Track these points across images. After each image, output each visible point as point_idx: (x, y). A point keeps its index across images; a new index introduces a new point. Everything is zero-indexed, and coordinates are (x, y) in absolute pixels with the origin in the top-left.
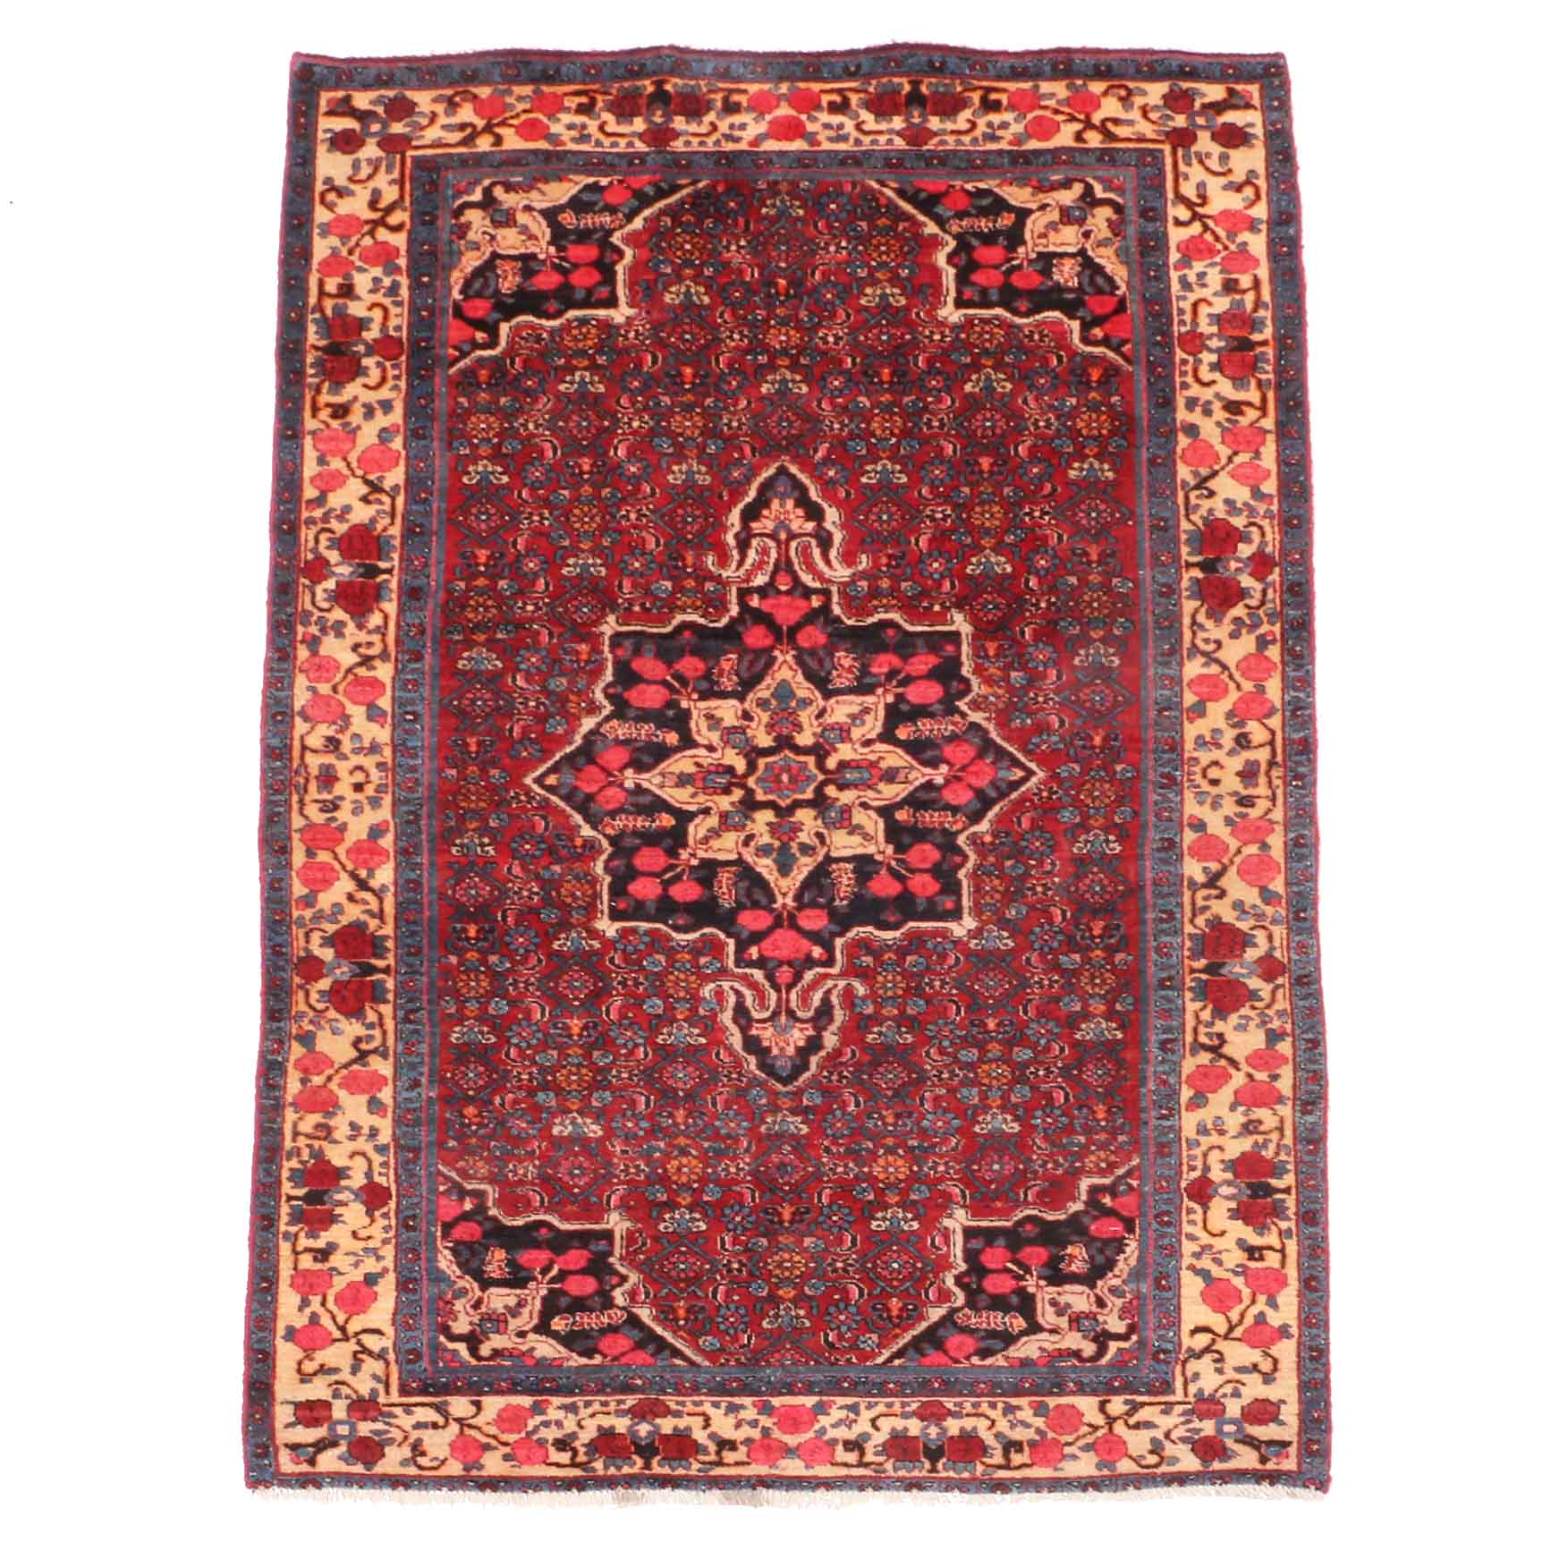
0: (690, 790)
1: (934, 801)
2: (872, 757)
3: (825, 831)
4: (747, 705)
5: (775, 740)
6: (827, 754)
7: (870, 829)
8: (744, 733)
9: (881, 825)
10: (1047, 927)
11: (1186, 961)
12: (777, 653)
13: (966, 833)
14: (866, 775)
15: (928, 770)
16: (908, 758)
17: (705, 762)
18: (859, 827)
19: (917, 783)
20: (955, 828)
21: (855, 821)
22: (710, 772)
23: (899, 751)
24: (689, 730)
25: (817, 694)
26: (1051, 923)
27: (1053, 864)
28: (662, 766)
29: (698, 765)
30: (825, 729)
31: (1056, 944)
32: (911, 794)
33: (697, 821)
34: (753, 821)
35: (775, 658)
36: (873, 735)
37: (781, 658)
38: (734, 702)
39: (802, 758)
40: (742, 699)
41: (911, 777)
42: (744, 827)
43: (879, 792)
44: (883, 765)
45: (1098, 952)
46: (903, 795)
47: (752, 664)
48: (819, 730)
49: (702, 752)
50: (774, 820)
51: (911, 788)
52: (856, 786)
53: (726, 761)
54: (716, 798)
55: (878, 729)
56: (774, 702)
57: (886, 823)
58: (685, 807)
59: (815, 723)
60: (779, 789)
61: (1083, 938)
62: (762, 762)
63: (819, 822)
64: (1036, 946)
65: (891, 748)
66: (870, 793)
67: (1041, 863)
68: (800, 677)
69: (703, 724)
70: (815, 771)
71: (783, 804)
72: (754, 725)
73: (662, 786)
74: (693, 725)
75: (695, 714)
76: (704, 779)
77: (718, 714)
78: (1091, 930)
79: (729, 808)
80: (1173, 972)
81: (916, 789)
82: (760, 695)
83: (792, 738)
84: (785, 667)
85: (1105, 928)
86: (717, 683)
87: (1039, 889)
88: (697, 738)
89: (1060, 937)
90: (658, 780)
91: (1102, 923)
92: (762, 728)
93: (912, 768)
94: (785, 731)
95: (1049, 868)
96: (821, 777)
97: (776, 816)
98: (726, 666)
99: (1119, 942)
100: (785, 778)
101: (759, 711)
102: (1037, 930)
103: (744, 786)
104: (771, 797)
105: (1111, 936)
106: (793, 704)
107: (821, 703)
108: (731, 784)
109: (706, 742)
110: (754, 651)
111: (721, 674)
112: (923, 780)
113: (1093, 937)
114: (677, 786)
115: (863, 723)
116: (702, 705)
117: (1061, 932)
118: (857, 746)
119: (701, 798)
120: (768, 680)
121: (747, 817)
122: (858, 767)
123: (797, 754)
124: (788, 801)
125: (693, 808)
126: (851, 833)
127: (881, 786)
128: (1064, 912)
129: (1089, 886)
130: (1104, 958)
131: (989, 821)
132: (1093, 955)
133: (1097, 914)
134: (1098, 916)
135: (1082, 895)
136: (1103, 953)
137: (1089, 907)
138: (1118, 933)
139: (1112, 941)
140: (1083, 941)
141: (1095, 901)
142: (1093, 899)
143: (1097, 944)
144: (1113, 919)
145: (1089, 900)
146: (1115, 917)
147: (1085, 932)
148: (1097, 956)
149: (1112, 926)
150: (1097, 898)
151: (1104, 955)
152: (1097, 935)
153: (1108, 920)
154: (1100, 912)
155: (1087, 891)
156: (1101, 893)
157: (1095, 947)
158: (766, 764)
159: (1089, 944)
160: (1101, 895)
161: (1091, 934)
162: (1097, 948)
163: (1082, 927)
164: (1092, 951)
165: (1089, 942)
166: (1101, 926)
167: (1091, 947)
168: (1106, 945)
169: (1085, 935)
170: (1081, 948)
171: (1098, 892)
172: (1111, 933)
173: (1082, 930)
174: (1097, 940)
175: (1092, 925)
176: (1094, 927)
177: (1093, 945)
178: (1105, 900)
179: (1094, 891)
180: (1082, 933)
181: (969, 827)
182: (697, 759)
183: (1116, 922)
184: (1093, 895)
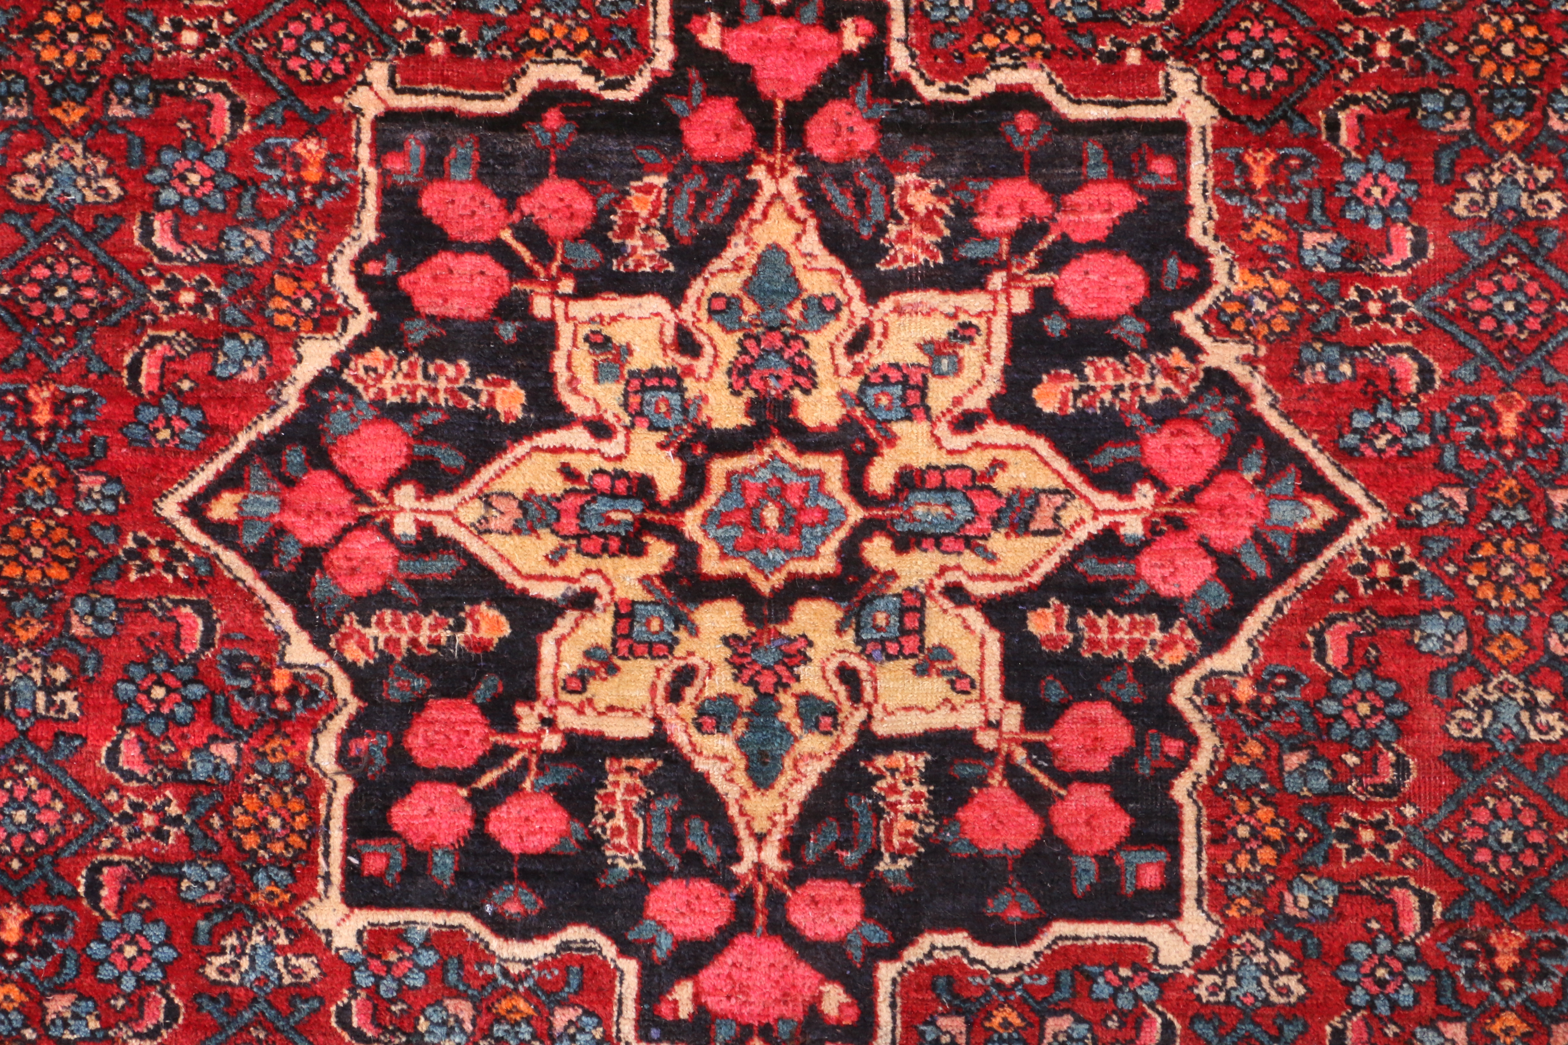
0: (549, 542)
1: (1122, 585)
2: (978, 461)
3: (860, 664)
4: (687, 312)
5: (751, 409)
6: (872, 451)
7: (967, 661)
8: (680, 390)
9: (994, 650)
10: (1384, 945)
12: (759, 173)
13: (1195, 675)
14: (962, 511)
15: (1107, 500)
16: (1061, 464)
17: (585, 465)
18: (943, 653)
19: (1081, 535)
20: (1169, 660)
21: (932, 638)
22: (594, 493)
23: (1041, 445)
24: (551, 377)
25: (850, 284)
26: (1395, 935)
27: (1401, 766)
28: (487, 473)
29: (568, 473)
30: (866, 383)
31: (1406, 996)
32: (1066, 565)
33: (563, 625)
34: (694, 631)
35: (756, 186)
36: (978, 401)
37: (768, 187)
38: (655, 303)
39: (812, 462)
40: (676, 298)
41: (1067, 518)
42: (671, 645)
43: (992, 558)
44: (1003, 482)
45: (1510, 1019)
46: (1047, 566)
47: (702, 199)
48: (853, 385)
49: (579, 437)
50: (743, 630)
51: (1066, 547)
52: (938, 541)
53: (635, 465)
54: (607, 563)
55: (992, 386)
56: (750, 307)
57: (1005, 643)
58: (536, 589)
59: (846, 365)
60: (757, 545)
61: (1471, 975)
62: (719, 468)
63: (849, 637)
64: (1359, 997)
65: (1020, 437)
66: (971, 562)
67: (1370, 764)
68: (812, 241)
69: (584, 360)
70: (844, 498)
71: (765, 587)
72: (702, 366)
73: (481, 530)
74: (559, 364)
75: (565, 330)
76: (581, 511)
77: (619, 334)
78: (1490, 953)
79: (637, 593)
81: (1078, 553)
82: (718, 285)
83: (790, 405)
84: (777, 211)
85: (1525, 952)
86: (619, 251)
87: (1367, 836)
88: (567, 397)
89: (1417, 974)
90: (472, 513)
91: (1517, 938)
92: (721, 378)
93: (1069, 492)
94: (774, 387)
95: (1389, 775)
96: (856, 514)
97: (749, 618)
98: (641, 205)
99: (1562, 989)
100: (771, 515)
101: (714, 329)
102: (1360, 951)
103: (674, 534)
104: (739, 567)
105: (1543, 974)
106: (795, 313)
107: (860, 309)
108: (642, 526)
109: (587, 411)
110: (705, 166)
111: (628, 231)
112: (1093, 527)
113: (1495, 975)
114: (517, 530)
115: (958, 368)
116: (582, 309)
117: (1420, 958)
118: (943, 430)
119: (574, 564)
120: (737, 248)
121: (679, 621)
122: (942, 488)
123: (802, 449)
124: (778, 579)
125: (551, 591)
126: (921, 671)
127: (997, 542)
128: (1426, 903)
129: (1486, 828)
130: (1524, 1035)
131: (1250, 642)
132: (1497, 1028)
133: (1507, 910)
134: (1508, 916)
135: (1470, 854)
136: (1523, 1021)
137: (1488, 890)
138: (1558, 967)
139: (1545, 987)
140: (1472, 985)
141: (1502, 873)
142: (1496, 866)
143: (1507, 996)
144: (1548, 925)
145: (1486, 868)
146: (1551, 918)
147: (1477, 960)
148: (1507, 1031)
149: (1544, 945)
150: (1505, 862)
151: (1523, 1028)
152: (1505, 968)
153: (1535, 928)
154: (1512, 905)
155: (1482, 844)
156: (1515, 848)
157: (1502, 1004)
158: (730, 475)
159: (1487, 995)
160: (1515, 856)
161: (1492, 966)
162: (1508, 1008)
163: (1471, 945)
164: (1496, 1013)
165: (1486, 988)
166: (1515, 944)
167: (1493, 1003)
168: (1530, 998)
169: (1477, 969)
170: (1468, 1006)
171: (1508, 845)
172: (1542, 966)
173: (1471, 954)
174: (1508, 984)
175: (1494, 939)
176: (1499, 948)
177: (1498, 998)
178: (1526, 869)
179: (1499, 842)
180: (1469, 963)
181: (1201, 657)
182: (566, 458)
183: (1552, 935)
184: (1495, 855)
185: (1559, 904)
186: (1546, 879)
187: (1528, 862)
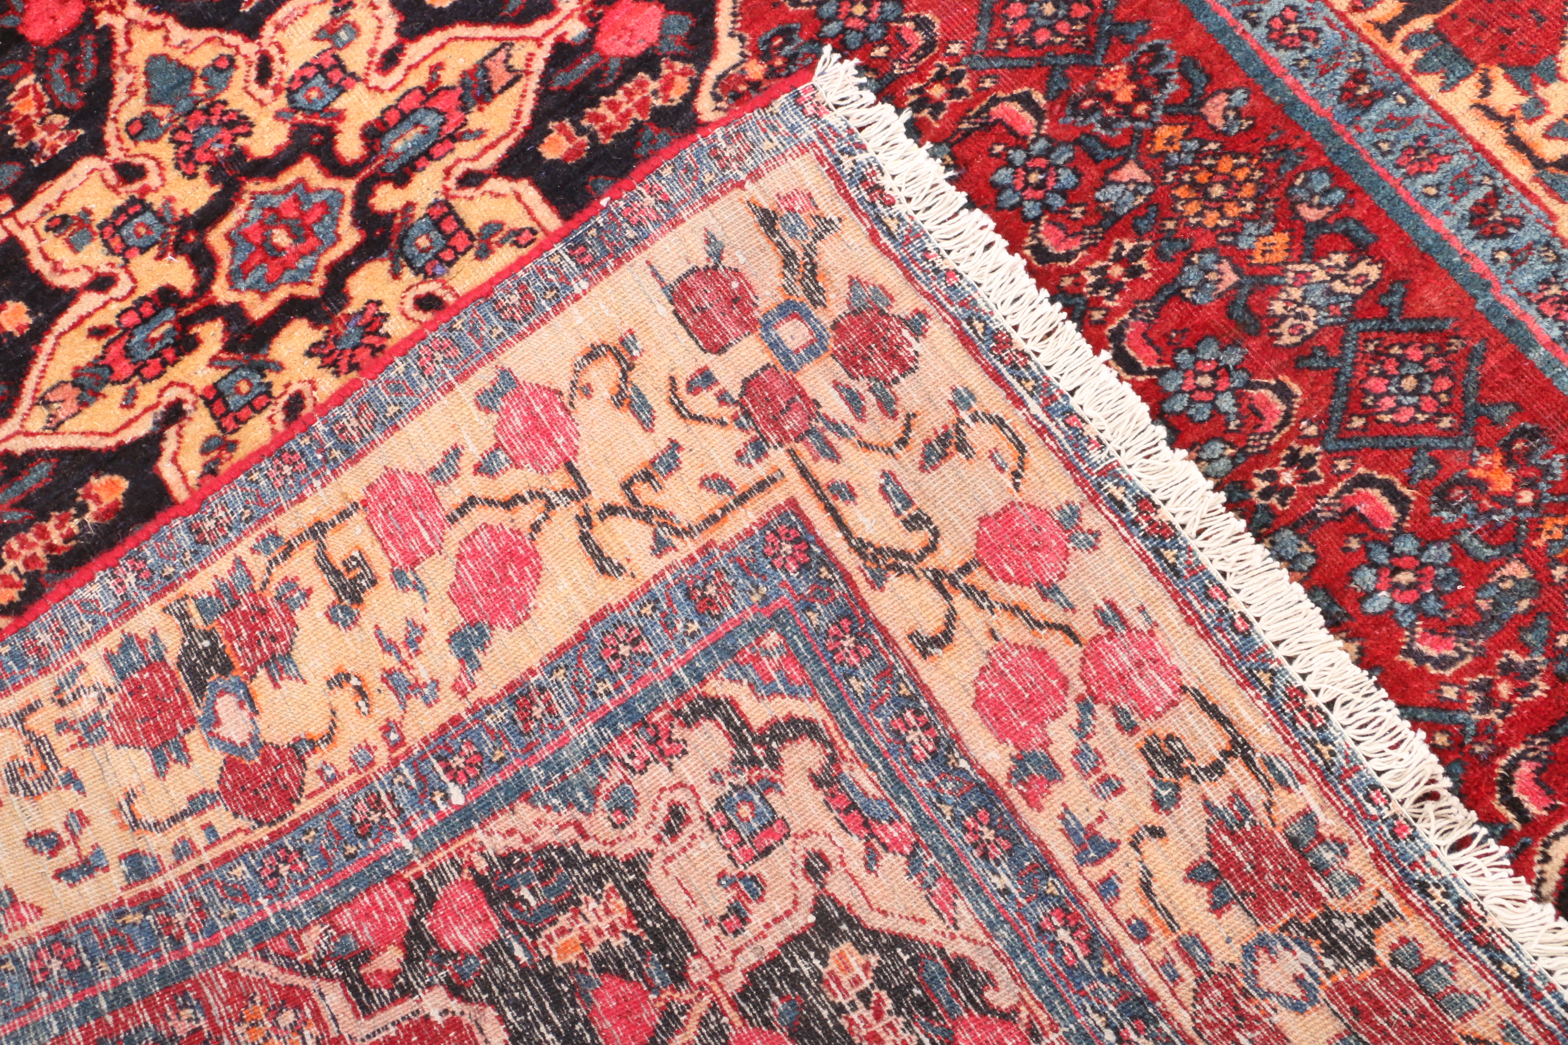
0: (115, 393)
1: (597, 74)
2: (419, 78)
3: (432, 287)
4: (115, 152)
5: (212, 178)
6: (329, 134)
7: (516, 218)
8: (147, 208)
9: (531, 194)
10: (1019, 156)
11: (1357, 19)
12: (104, 19)
13: (706, 89)
14: (431, 120)
15: (539, 27)
16: (486, 31)
17: (107, 317)
18: (492, 228)
19: (538, 65)
20: (676, 96)
21: (474, 224)
22: (129, 331)
23: (461, 30)
24: (37, 276)
25: (229, 38)
26: (1020, 141)
27: (922, 24)
28: (30, 384)
29: (97, 333)
30: (291, 92)
31: (1067, 178)
32: (542, 95)
33: (169, 446)
34: (279, 367)
35: (108, 30)
36: (389, 39)
37: (119, 23)
38: (87, 164)
39: (287, 178)
40: (98, 148)
41: (518, 62)
42: (267, 392)
43: (480, 134)
44: (449, 78)
45: (1164, 132)
46: (528, 105)
47: (72, 69)
48: (282, 102)
49: (89, 301)
50: (317, 335)
51: (533, 83)
52: (428, 155)
53: (148, 286)
54: (173, 373)
55: (391, 21)
56: (159, 111)
57: (535, 184)
58: (127, 436)
59: (266, 94)
60: (286, 267)
61: (1106, 123)
62: (216, 238)
63: (408, 275)
64: (1031, 209)
65: (438, 37)
66: (465, 149)
67: (898, 43)
68: (178, 33)
69: (57, 247)
70: (332, 183)
71: (313, 292)
72: (153, 180)
73: (55, 426)
74: (37, 262)
75: (27, 237)
76: (127, 352)
77: (71, 207)
78: (1109, 97)
79: (213, 375)
80: (1354, 62)
81: (546, 78)
82: (125, 117)
83: (242, 153)
84: (137, 34)
85: (1133, 76)
86: (33, 151)
87: (937, 91)
88: (59, 281)
89: (1062, 155)
90: (38, 420)
91: (1120, 70)
92: (173, 175)
93: (506, 44)
94: (220, 150)
95: (919, 39)
96: (349, 187)
97: (316, 324)
98: (27, 108)
99: (1185, 78)
100: (281, 238)
101: (144, 147)
102: (1003, 175)
103: (212, 311)
104: (282, 294)
105: (1162, 81)
106: (200, 88)
107: (250, 49)
108: (184, 324)
109: (84, 277)
110: (58, 45)
111: (28, 131)
112: (543, 53)
113: (1126, 110)
114: (83, 404)
115: (355, 30)
116: (30, 212)
117: (1054, 143)
118: (375, 79)
119: (148, 394)
120: (122, 80)
121: (260, 370)
122: (404, 117)
123: (272, 176)
124: (320, 279)
125: (143, 428)
126: (484, 253)
127: (475, 120)
128: (1026, 101)
129: (1027, 16)
130: (1185, 134)
131: (731, 35)
132: (1160, 145)
133: (1093, 58)
134: (1099, 61)
135: (1031, 43)
136: (1175, 125)
137: (1067, 55)
138: (1169, 65)
139: (1171, 88)
140: (1114, 131)
141: (1068, 37)
142: (1059, 34)
143: (1148, 117)
144: (1134, 45)
145: (1052, 43)
146: (1133, 37)
147: (1102, 109)
148: (1170, 141)
149: (1144, 59)
150: (1063, 27)
151: (1180, 130)
152: (1129, 99)
153: (1126, 54)
154: (1095, 51)
155: (1034, 28)
156: (1061, 13)
157: (1149, 126)
158: (228, 236)
159: (1132, 129)
160: (1067, 18)
161: (1117, 105)
162: (1156, 125)
163: (1087, 104)
164: (1151, 137)
165: (1127, 124)
166: (1122, 76)
167: (1141, 131)
168: (1167, 105)
169: (1109, 117)
170: (1123, 147)
171: (1055, 15)
172: (1156, 75)
173: (1093, 109)
174: (1141, 109)
175: (1102, 86)
176: (1111, 88)
177: (1142, 125)
178: (1082, 20)
179: (1047, 18)
180: (1098, 116)
181: (701, 73)
182: (89, 323)
183: (1144, 47)
184: (1051, 28)
185: (1131, 23)
186: (1104, 15)
187: (1081, 15)
